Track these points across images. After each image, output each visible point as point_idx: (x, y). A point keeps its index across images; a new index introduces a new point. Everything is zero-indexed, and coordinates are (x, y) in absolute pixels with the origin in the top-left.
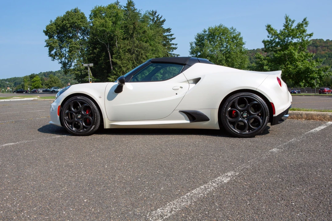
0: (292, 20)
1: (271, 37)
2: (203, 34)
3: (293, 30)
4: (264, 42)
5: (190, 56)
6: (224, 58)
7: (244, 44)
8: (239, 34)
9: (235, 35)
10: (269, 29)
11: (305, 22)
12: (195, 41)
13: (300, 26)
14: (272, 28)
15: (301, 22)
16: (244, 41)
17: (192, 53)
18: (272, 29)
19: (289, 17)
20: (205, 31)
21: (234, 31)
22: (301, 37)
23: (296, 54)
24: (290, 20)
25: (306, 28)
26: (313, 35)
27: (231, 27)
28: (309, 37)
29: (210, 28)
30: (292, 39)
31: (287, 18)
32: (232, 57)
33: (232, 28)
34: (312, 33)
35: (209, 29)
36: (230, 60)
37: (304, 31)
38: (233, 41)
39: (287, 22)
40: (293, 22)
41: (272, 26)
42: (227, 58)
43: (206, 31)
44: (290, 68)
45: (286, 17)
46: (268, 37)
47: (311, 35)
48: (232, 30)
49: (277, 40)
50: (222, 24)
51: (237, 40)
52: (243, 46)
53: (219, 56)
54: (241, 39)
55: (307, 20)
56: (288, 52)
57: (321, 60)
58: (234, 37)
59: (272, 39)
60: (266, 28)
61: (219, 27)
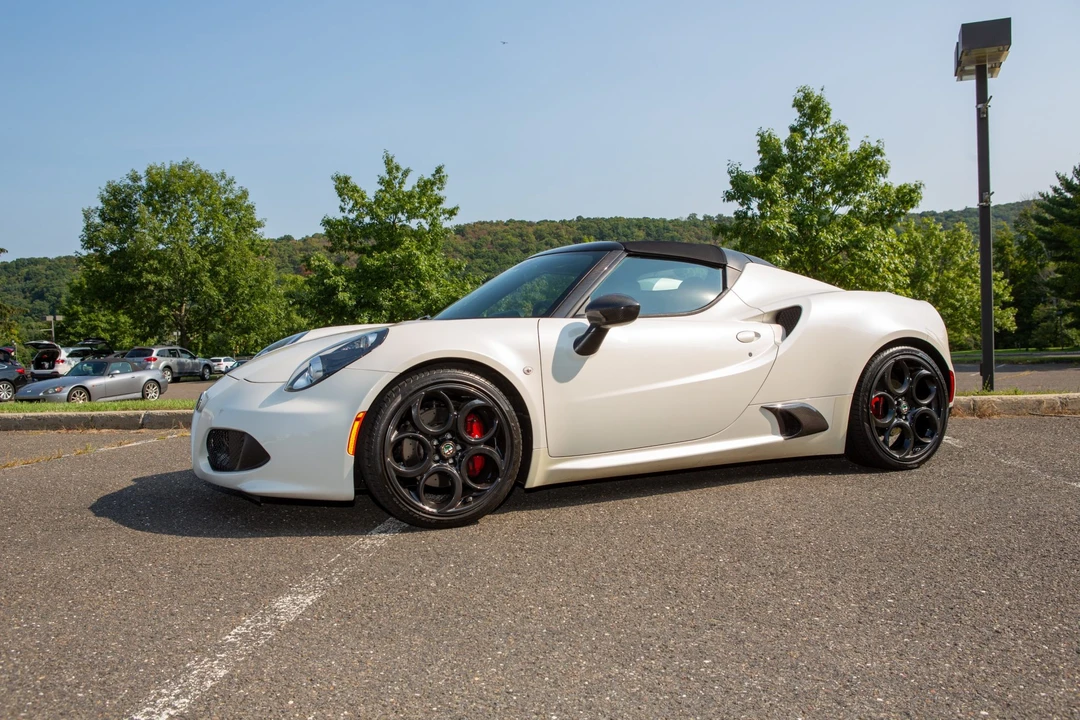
0: (403, 167)
1: (350, 211)
2: (127, 186)
3: (410, 196)
4: (327, 223)
5: (85, 253)
6: (208, 265)
7: (260, 225)
8: (245, 194)
9: (232, 196)
10: (344, 186)
11: (439, 177)
12: (101, 205)
13: (425, 186)
14: (356, 187)
15: (428, 176)
16: (258, 217)
17: (89, 242)
18: (355, 189)
19: (395, 160)
20: (135, 178)
21: (229, 184)
22: (432, 215)
23: (422, 258)
24: (397, 168)
25: (442, 194)
26: (459, 212)
27: (219, 171)
28: (447, 216)
29: (151, 168)
30: (408, 219)
31: (388, 161)
32: (230, 261)
33: (223, 176)
34: (457, 208)
35: (148, 173)
36: (223, 272)
37: (439, 201)
38: (227, 215)
39: (390, 172)
40: (406, 173)
41: (353, 181)
42: (214, 264)
43: (140, 179)
44: (406, 297)
45: (387, 157)
46: (342, 210)
47: (452, 213)
48: (223, 182)
49: (367, 220)
50: (191, 160)
51: (237, 212)
52: (257, 233)
53: (189, 257)
54: (251, 209)
55: (445, 171)
56: (403, 253)
57: (477, 279)
58: (230, 204)
59: (352, 216)
60: (332, 184)
61: (181, 168)
